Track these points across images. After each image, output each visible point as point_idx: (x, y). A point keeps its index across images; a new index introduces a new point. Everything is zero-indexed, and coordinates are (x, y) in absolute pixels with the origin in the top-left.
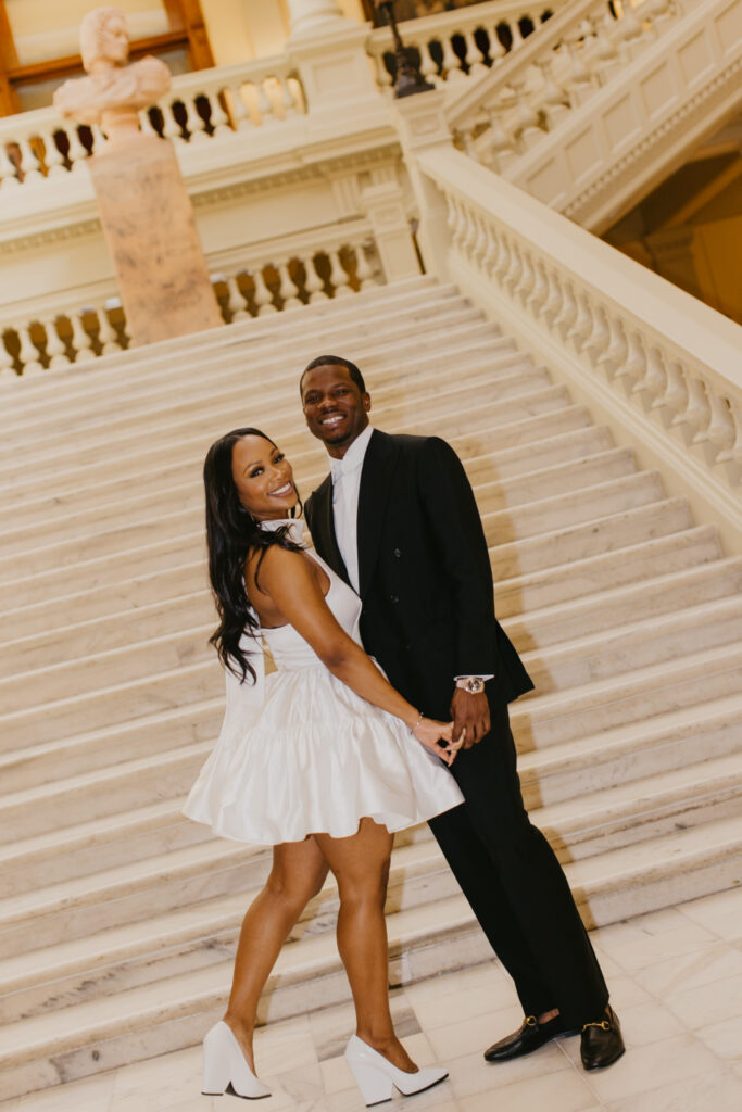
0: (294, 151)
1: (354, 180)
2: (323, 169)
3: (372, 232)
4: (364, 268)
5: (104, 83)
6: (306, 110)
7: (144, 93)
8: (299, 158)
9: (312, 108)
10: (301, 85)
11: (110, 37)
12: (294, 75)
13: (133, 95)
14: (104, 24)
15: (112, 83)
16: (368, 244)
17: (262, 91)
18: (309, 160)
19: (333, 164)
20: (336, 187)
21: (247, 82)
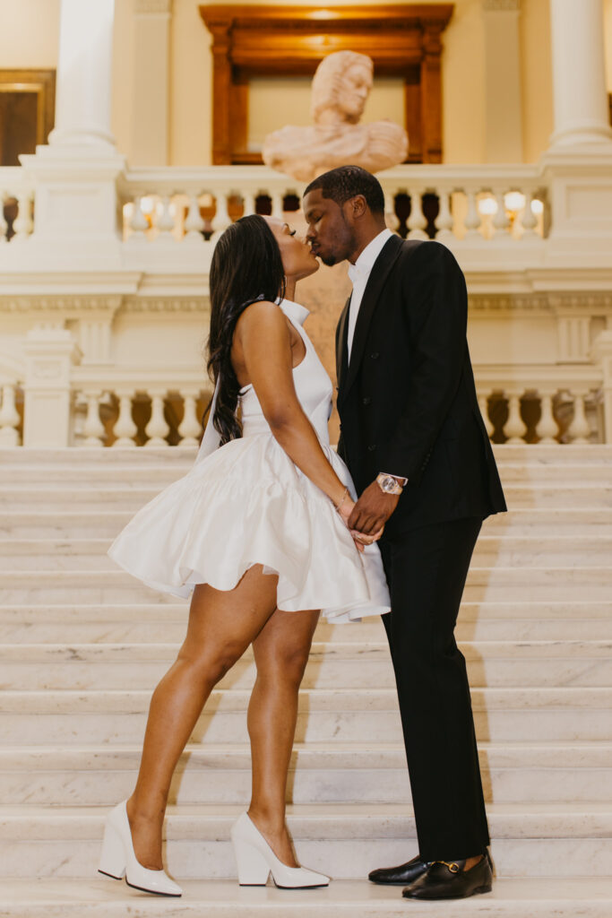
0: (526, 272)
1: (586, 323)
2: (553, 301)
3: (601, 383)
4: (579, 423)
5: (328, 134)
6: (546, 235)
7: (371, 155)
8: (529, 282)
9: (556, 233)
10: (548, 208)
11: (350, 85)
12: (542, 194)
13: (359, 155)
14: (345, 69)
15: (338, 136)
16: (591, 397)
17: (502, 203)
18: (540, 286)
19: (565, 297)
20: (563, 325)
21: (487, 190)
